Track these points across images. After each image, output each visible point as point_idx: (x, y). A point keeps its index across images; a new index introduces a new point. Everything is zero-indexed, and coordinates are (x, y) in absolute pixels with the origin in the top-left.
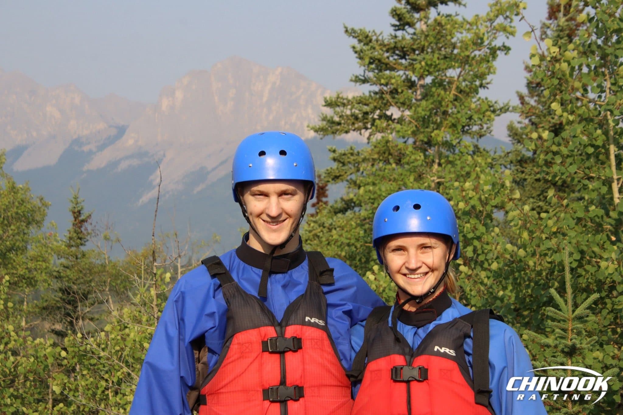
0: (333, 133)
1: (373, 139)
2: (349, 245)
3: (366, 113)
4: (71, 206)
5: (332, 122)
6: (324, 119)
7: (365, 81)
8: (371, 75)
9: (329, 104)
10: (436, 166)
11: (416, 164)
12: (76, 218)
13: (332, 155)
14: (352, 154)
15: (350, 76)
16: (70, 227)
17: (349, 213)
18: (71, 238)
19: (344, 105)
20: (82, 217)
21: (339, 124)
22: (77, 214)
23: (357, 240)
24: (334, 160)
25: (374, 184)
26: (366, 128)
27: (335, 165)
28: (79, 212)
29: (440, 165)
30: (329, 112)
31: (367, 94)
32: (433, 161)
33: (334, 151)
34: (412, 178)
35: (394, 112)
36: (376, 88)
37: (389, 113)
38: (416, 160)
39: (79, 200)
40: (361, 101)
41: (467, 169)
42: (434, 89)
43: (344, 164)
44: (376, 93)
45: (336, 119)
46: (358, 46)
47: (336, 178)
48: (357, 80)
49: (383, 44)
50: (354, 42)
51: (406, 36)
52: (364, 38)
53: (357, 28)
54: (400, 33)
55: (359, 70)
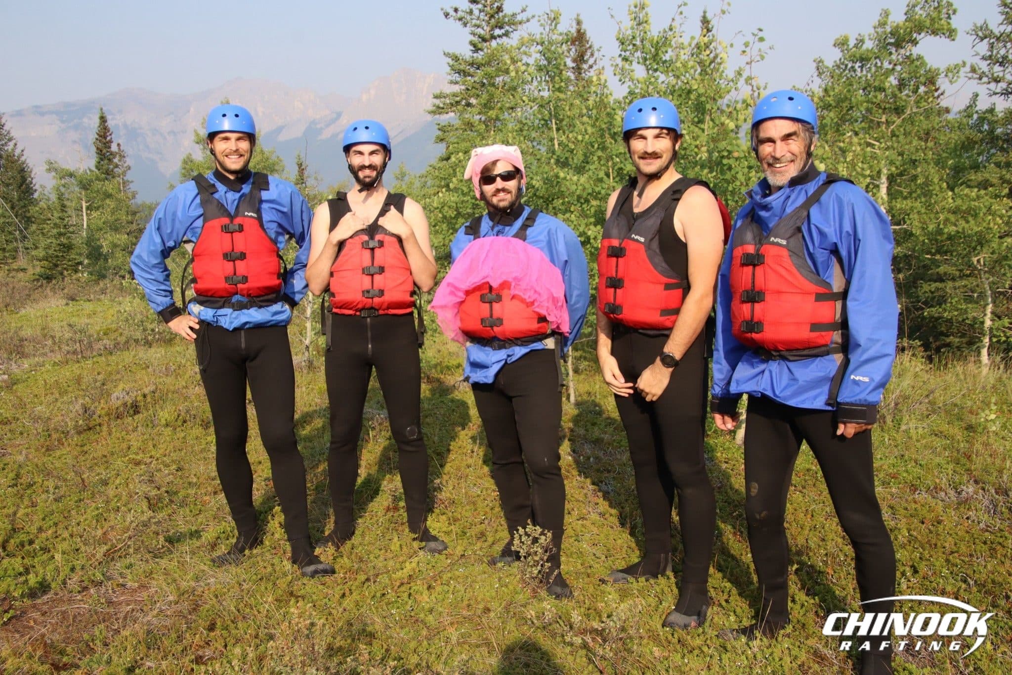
0: (439, 114)
1: (462, 117)
3: (457, 102)
4: (296, 160)
5: (438, 107)
6: (434, 106)
7: (456, 83)
8: (459, 79)
9: (436, 97)
12: (299, 168)
13: (438, 127)
14: (449, 126)
15: (447, 80)
16: (297, 173)
18: (297, 179)
19: (445, 97)
20: (303, 167)
21: (443, 108)
22: (300, 165)
24: (440, 130)
27: (440, 133)
29: (494, 131)
30: (437, 102)
31: (458, 91)
32: (491, 130)
33: (439, 125)
36: (463, 87)
39: (301, 157)
40: (455, 95)
44: (463, 90)
45: (441, 105)
46: (451, 63)
47: (442, 140)
48: (452, 82)
49: (466, 62)
50: (449, 60)
51: (479, 56)
52: (455, 58)
53: (451, 52)
54: (475, 55)
55: (452, 77)
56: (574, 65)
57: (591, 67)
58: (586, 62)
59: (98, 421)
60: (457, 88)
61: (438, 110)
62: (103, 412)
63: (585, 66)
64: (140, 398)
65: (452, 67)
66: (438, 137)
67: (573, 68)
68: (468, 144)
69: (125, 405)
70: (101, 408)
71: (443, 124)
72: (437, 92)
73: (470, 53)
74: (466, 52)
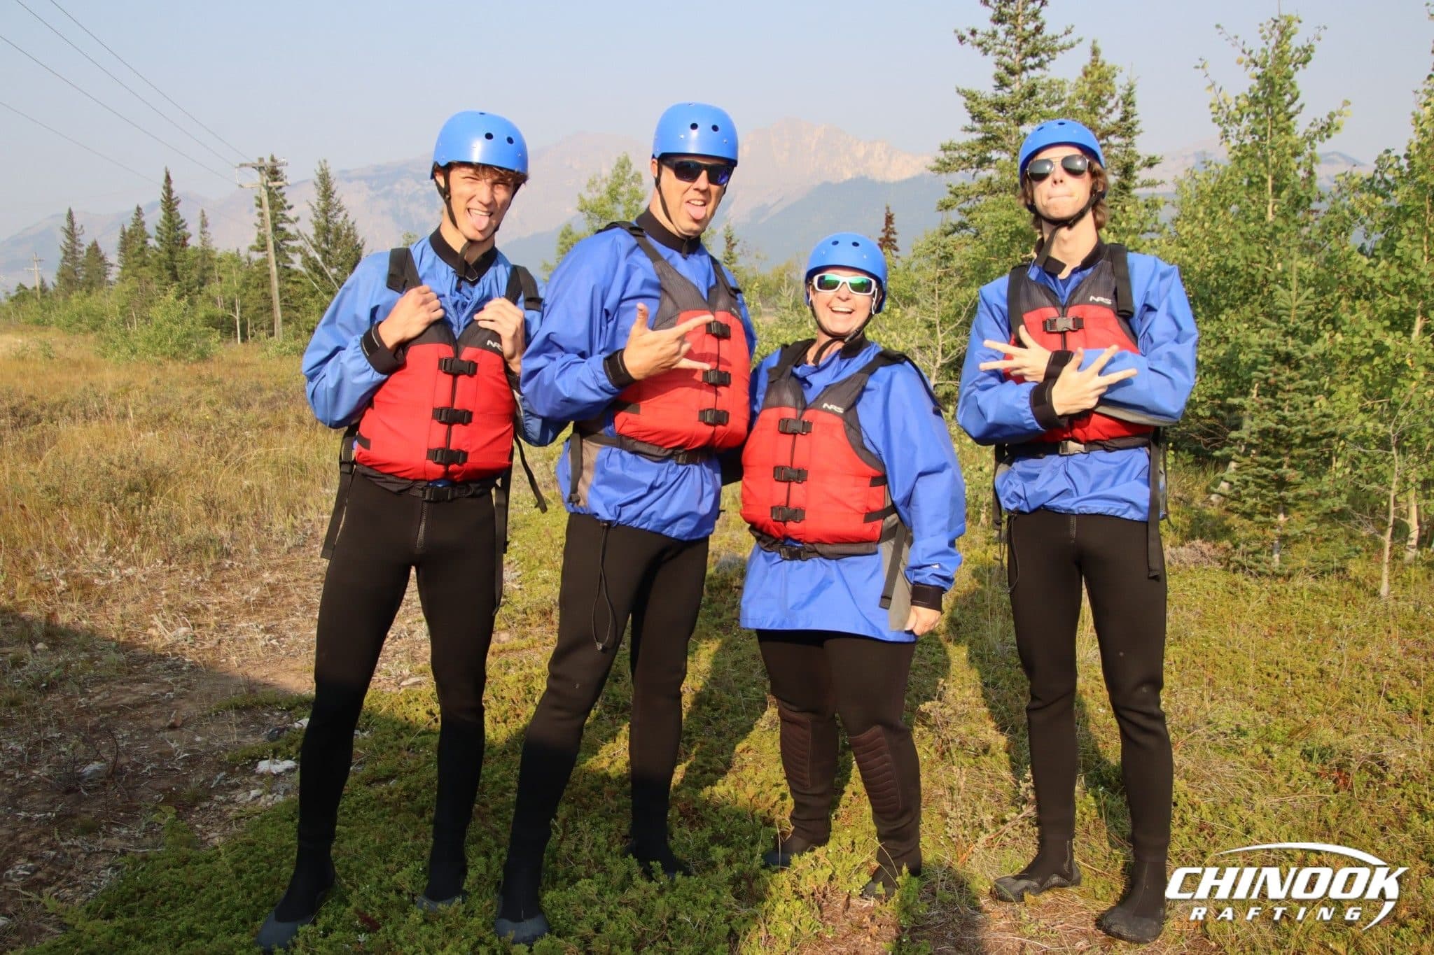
0: (947, 171)
1: (978, 176)
3: (973, 156)
4: (724, 233)
5: (945, 164)
6: (937, 161)
7: (972, 130)
8: (977, 125)
9: (944, 149)
12: (728, 243)
13: (949, 189)
14: (963, 188)
16: (725, 249)
17: (956, 235)
19: (956, 149)
20: (732, 242)
21: (950, 164)
22: (729, 239)
24: (950, 193)
26: (972, 168)
27: (952, 196)
30: (941, 155)
31: (972, 140)
33: (950, 186)
35: (994, 154)
36: (981, 136)
37: (988, 155)
39: (730, 232)
40: (970, 147)
43: (957, 196)
44: (979, 139)
45: (948, 160)
46: (970, 103)
47: (947, 207)
48: (966, 129)
49: (986, 102)
50: (964, 100)
51: (1004, 95)
52: (972, 97)
53: (966, 89)
54: (1000, 93)
55: (968, 122)
57: (1110, 111)
58: (1103, 104)
60: (973, 137)
61: (944, 167)
63: (1102, 111)
65: (970, 109)
68: (1012, 212)
71: (954, 186)
72: (947, 143)
73: (992, 90)
74: (986, 88)
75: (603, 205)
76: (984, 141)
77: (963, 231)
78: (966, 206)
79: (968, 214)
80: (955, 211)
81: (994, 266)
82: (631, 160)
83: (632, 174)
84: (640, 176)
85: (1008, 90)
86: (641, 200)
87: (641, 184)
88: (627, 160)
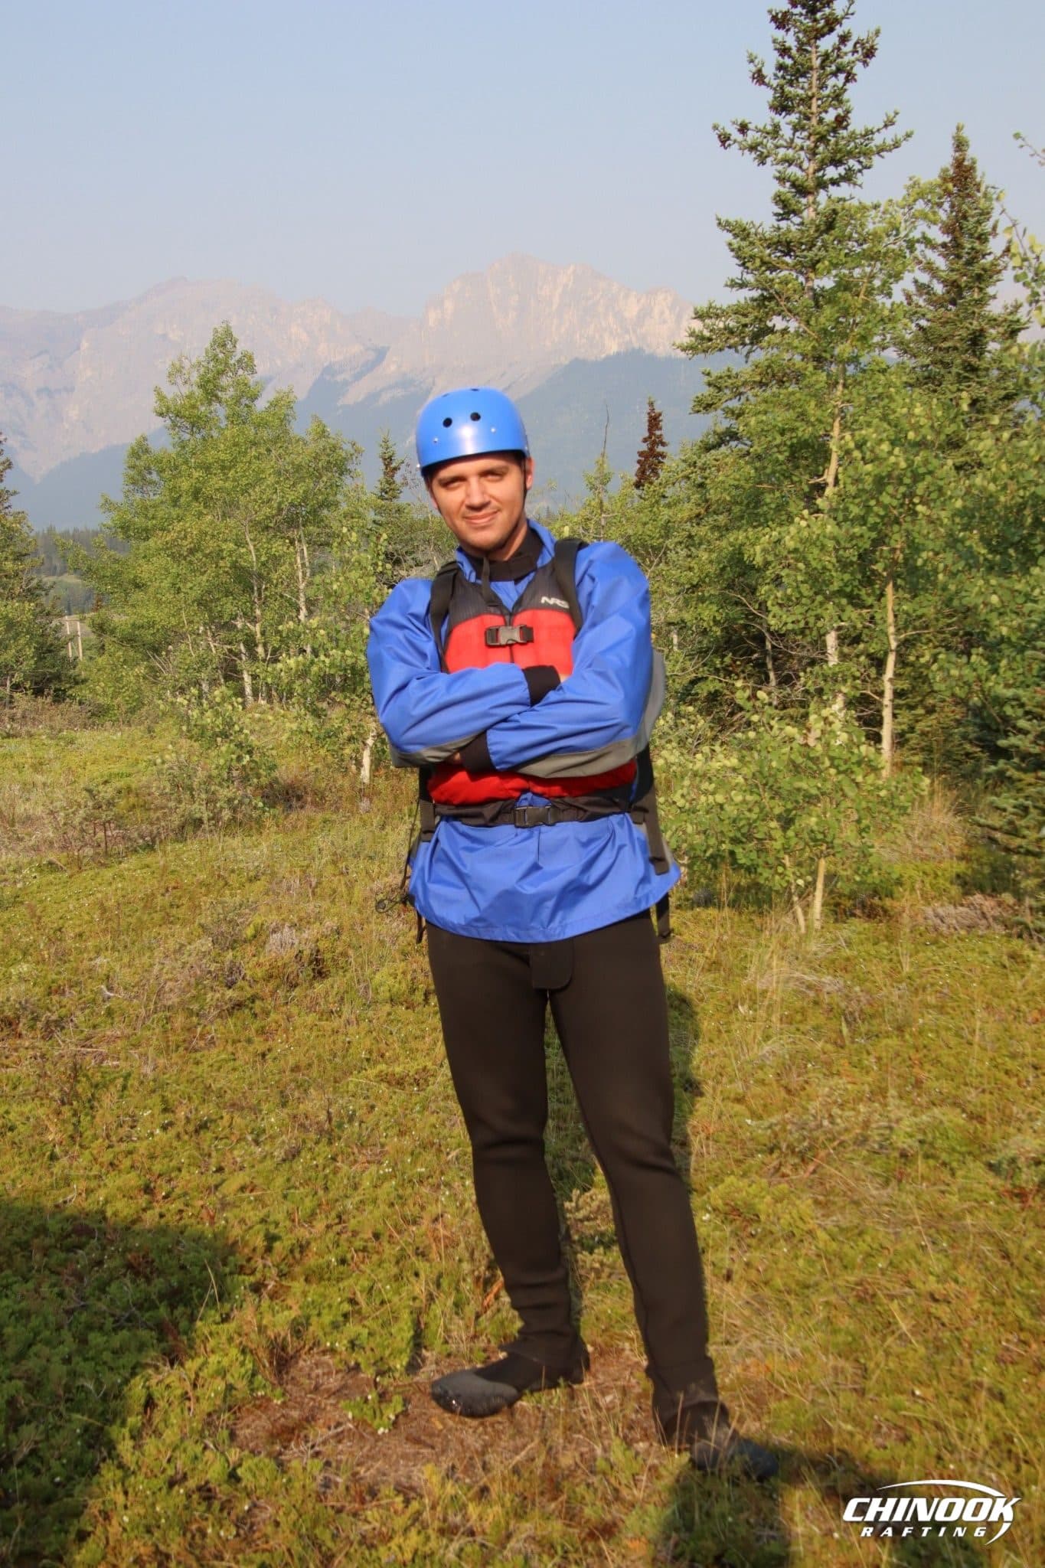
0: (705, 351)
1: (753, 357)
2: (737, 487)
3: (745, 326)
4: (380, 450)
5: (702, 338)
6: (692, 334)
7: (743, 285)
8: (750, 278)
9: (700, 316)
10: (840, 387)
11: (818, 386)
12: (387, 466)
13: (706, 379)
14: (729, 377)
15: (724, 280)
16: (381, 477)
17: (723, 449)
18: (383, 490)
19: (717, 316)
20: (394, 465)
21: (710, 339)
22: (388, 460)
23: (747, 481)
24: (709, 384)
25: (766, 413)
26: (744, 344)
27: (708, 391)
28: (390, 458)
29: (845, 386)
30: (697, 326)
31: (743, 301)
32: (837, 383)
33: (709, 374)
34: (813, 403)
35: (778, 323)
36: (756, 294)
37: (770, 324)
38: (817, 382)
39: (390, 444)
40: (740, 311)
41: (880, 390)
42: (839, 294)
43: (720, 389)
44: (753, 300)
45: (707, 333)
46: (736, 243)
47: (708, 407)
48: (733, 284)
49: (763, 239)
50: (729, 237)
51: (791, 227)
52: (741, 232)
53: (732, 220)
54: (784, 224)
55: (736, 272)
56: (947, 239)
59: (249, 992)
60: (744, 296)
61: (701, 344)
62: (260, 973)
64: (322, 945)
65: (737, 252)
66: (699, 401)
67: (944, 245)
68: (791, 414)
69: (299, 956)
70: (252, 964)
71: (715, 374)
72: (703, 305)
73: (773, 221)
74: (763, 217)
75: (194, 407)
76: (761, 302)
77: (733, 443)
78: (735, 404)
79: (739, 416)
80: (719, 412)
81: (768, 498)
82: (235, 335)
83: (239, 356)
84: (251, 359)
85: (797, 220)
86: (254, 398)
87: (253, 372)
88: (228, 333)
